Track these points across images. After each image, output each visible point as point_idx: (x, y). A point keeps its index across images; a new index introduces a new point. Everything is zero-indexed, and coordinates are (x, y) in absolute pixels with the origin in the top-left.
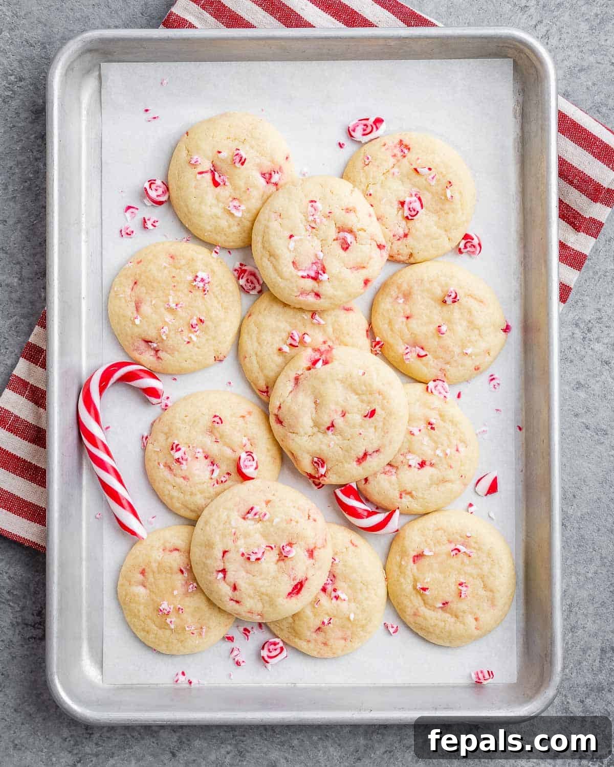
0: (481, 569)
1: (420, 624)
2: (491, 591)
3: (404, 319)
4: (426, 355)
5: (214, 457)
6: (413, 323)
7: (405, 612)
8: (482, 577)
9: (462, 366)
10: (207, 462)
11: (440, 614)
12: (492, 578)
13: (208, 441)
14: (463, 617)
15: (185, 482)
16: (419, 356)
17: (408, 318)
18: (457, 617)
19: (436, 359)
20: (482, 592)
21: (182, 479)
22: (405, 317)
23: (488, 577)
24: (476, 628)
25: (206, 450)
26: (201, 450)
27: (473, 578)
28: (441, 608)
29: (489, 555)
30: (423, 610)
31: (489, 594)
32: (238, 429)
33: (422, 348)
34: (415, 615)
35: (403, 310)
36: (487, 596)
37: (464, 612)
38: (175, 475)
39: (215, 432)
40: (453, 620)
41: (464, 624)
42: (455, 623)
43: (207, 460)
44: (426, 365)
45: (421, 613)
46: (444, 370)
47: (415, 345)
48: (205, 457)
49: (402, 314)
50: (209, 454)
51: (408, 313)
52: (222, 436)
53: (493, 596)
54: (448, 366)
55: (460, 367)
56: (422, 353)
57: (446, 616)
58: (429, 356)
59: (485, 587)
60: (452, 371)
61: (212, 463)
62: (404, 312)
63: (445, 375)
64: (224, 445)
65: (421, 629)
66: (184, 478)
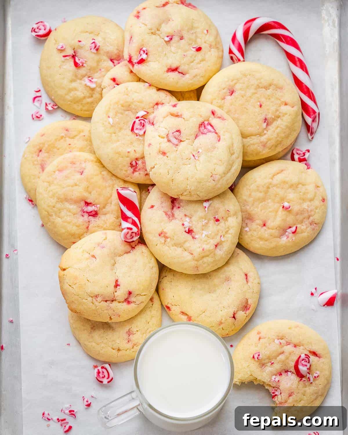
0: (253, 85)
1: (273, 146)
2: (270, 85)
3: (264, 228)
4: (296, 227)
5: (282, 368)
6: (269, 224)
7: (260, 152)
8: (258, 87)
9: (317, 209)
10: (284, 375)
11: (272, 128)
12: (262, 80)
13: (269, 369)
14: (280, 113)
15: (294, 396)
16: (294, 233)
17: (264, 225)
18: (279, 117)
19: (302, 223)
20: (269, 92)
21: (291, 398)
22: (262, 227)
23: (260, 83)
24: (292, 108)
25: (275, 373)
26: (274, 377)
27: (256, 93)
28: (267, 125)
29: (245, 75)
30: (263, 138)
31: (272, 87)
32: (268, 345)
33: (290, 227)
34: (264, 146)
35: (257, 225)
36: (273, 90)
37: (277, 110)
38: (286, 402)
39: (263, 362)
40: (279, 120)
41: (286, 114)
42: (282, 120)
43: (283, 375)
44: (302, 232)
45: (265, 140)
46: (312, 222)
47: (285, 231)
48: (280, 375)
49: (260, 227)
50: (279, 371)
51: (262, 223)
52: (269, 358)
53: (275, 85)
54: (311, 218)
55: (317, 211)
56: (293, 229)
57: (275, 124)
58: (298, 226)
59: (266, 88)
60: (316, 217)
61: (286, 372)
62: (260, 225)
63: (316, 224)
64: (276, 359)
65: (276, 146)
66: (290, 396)
